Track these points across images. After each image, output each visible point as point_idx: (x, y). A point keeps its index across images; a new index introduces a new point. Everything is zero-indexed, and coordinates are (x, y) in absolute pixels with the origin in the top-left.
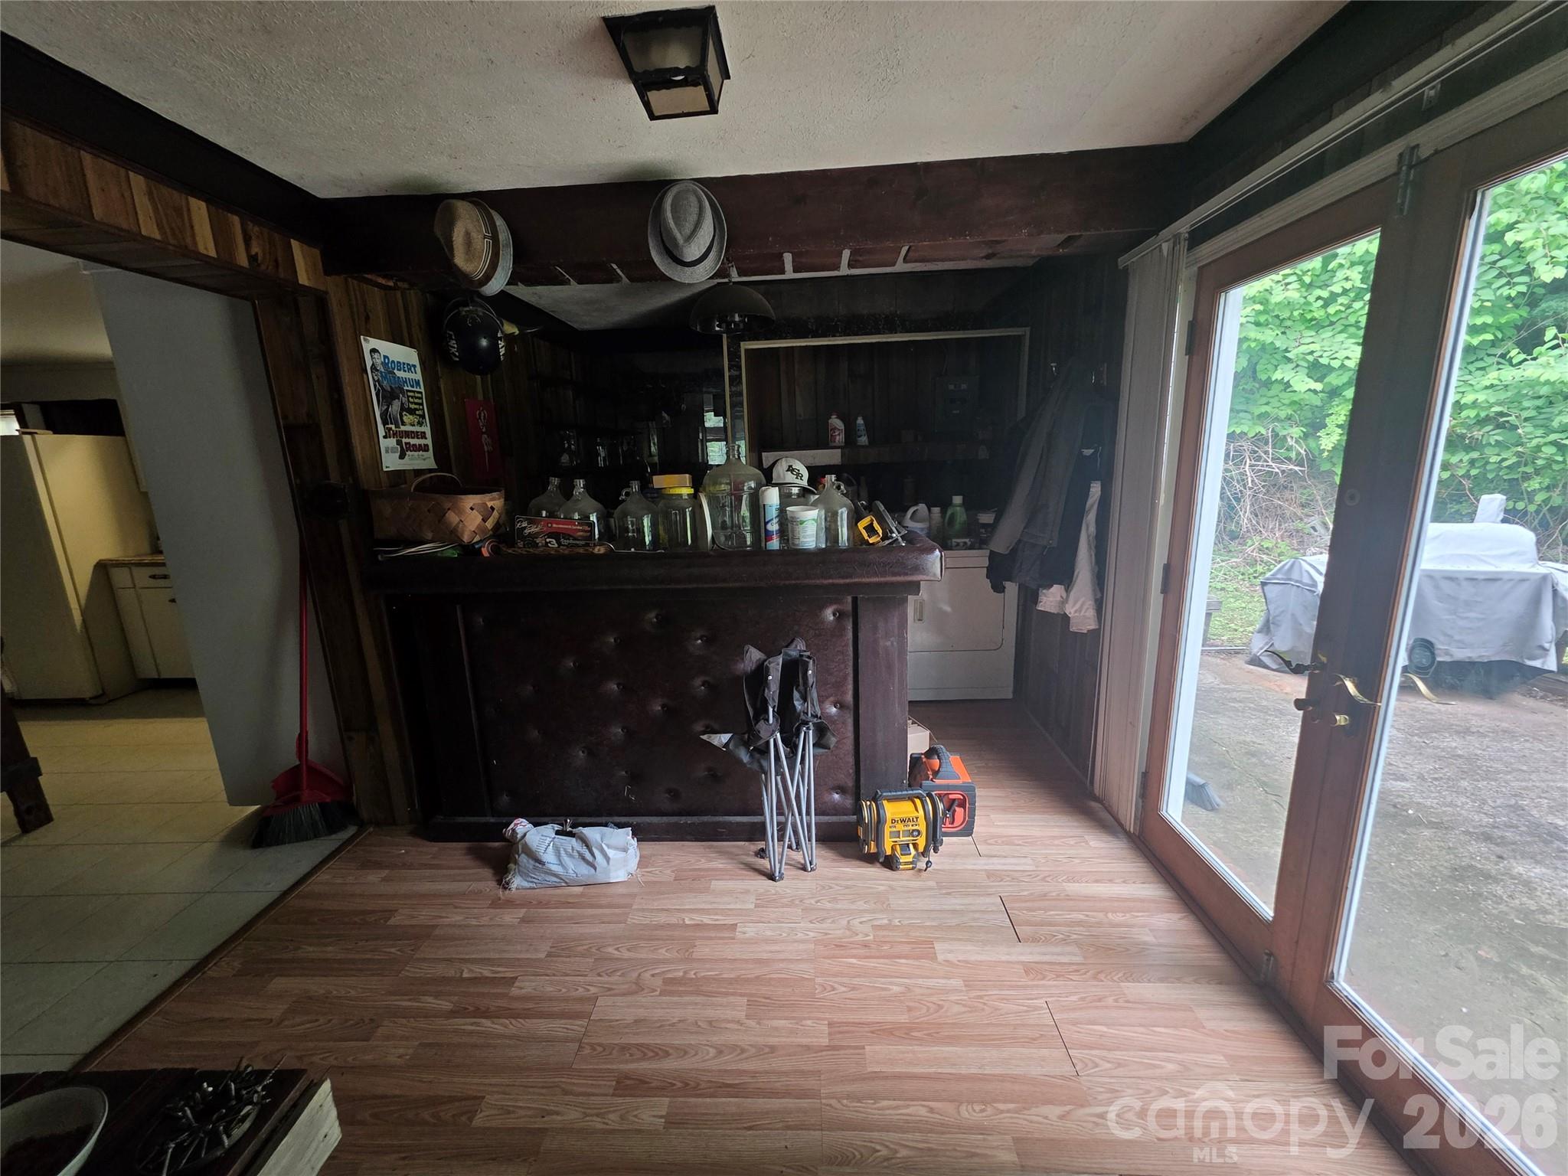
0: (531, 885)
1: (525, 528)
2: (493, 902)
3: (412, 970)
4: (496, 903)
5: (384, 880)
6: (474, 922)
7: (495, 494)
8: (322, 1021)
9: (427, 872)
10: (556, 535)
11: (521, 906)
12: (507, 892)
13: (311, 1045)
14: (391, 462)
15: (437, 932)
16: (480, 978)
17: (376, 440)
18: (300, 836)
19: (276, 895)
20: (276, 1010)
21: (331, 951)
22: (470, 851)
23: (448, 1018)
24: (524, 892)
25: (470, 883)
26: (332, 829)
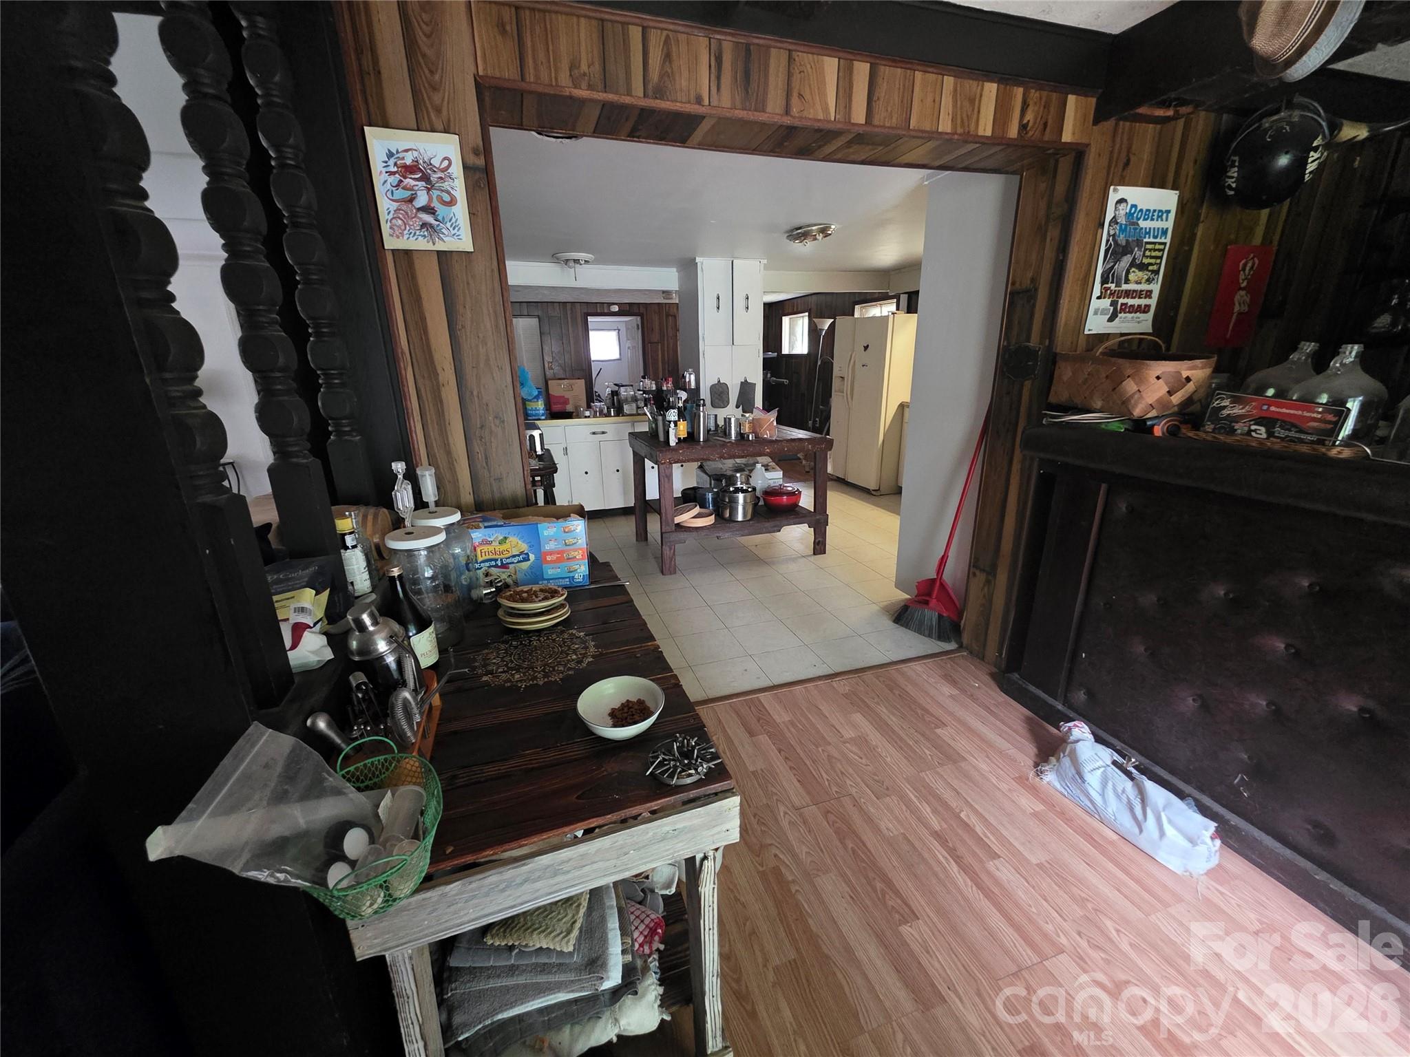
0: (1063, 791)
1: (1225, 407)
2: (1020, 777)
3: (930, 777)
4: (1022, 780)
5: (951, 696)
6: (994, 780)
7: (1198, 362)
8: (864, 761)
9: (984, 713)
10: (1268, 422)
11: (1044, 801)
12: (1037, 779)
13: (851, 771)
14: (1096, 324)
15: (963, 764)
16: (971, 828)
17: (1087, 302)
18: (919, 629)
19: (889, 661)
20: (849, 733)
21: (893, 721)
22: (1028, 721)
23: (931, 835)
24: (1052, 791)
25: (1011, 747)
26: (942, 637)
